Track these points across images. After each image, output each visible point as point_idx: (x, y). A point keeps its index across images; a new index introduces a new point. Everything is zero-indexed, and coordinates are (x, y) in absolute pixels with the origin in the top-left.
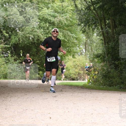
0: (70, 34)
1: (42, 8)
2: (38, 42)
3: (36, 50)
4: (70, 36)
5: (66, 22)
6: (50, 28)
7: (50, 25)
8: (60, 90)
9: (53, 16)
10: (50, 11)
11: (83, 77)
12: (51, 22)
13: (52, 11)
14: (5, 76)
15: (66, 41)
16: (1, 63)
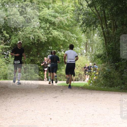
0: (71, 34)
1: (43, 8)
2: (38, 43)
3: (36, 50)
4: (70, 36)
5: (66, 22)
6: (50, 28)
7: (50, 25)
8: (61, 91)
9: (54, 16)
10: (51, 11)
11: (84, 77)
12: (52, 22)
13: (53, 11)
14: (5, 77)
15: (66, 42)
16: (1, 63)
